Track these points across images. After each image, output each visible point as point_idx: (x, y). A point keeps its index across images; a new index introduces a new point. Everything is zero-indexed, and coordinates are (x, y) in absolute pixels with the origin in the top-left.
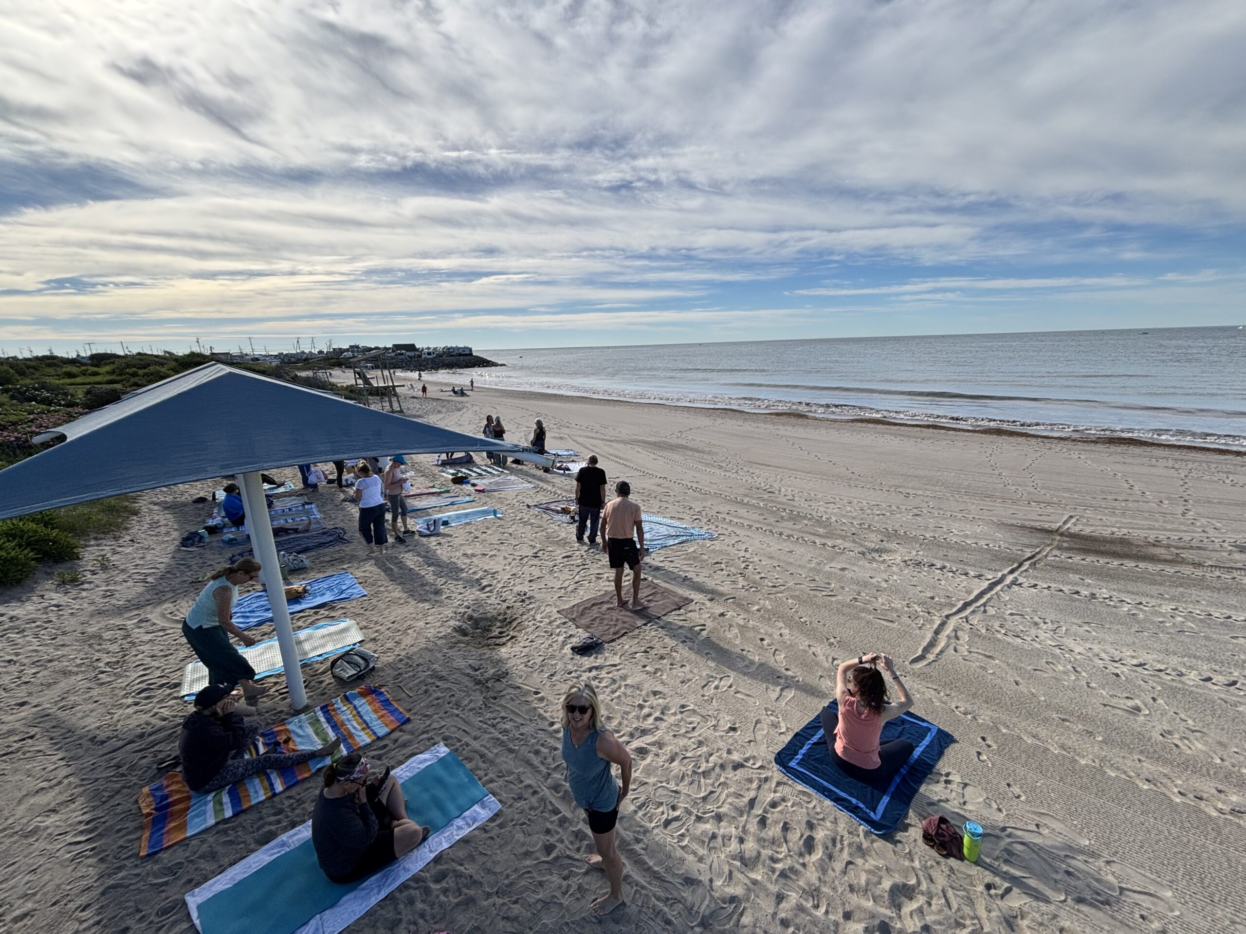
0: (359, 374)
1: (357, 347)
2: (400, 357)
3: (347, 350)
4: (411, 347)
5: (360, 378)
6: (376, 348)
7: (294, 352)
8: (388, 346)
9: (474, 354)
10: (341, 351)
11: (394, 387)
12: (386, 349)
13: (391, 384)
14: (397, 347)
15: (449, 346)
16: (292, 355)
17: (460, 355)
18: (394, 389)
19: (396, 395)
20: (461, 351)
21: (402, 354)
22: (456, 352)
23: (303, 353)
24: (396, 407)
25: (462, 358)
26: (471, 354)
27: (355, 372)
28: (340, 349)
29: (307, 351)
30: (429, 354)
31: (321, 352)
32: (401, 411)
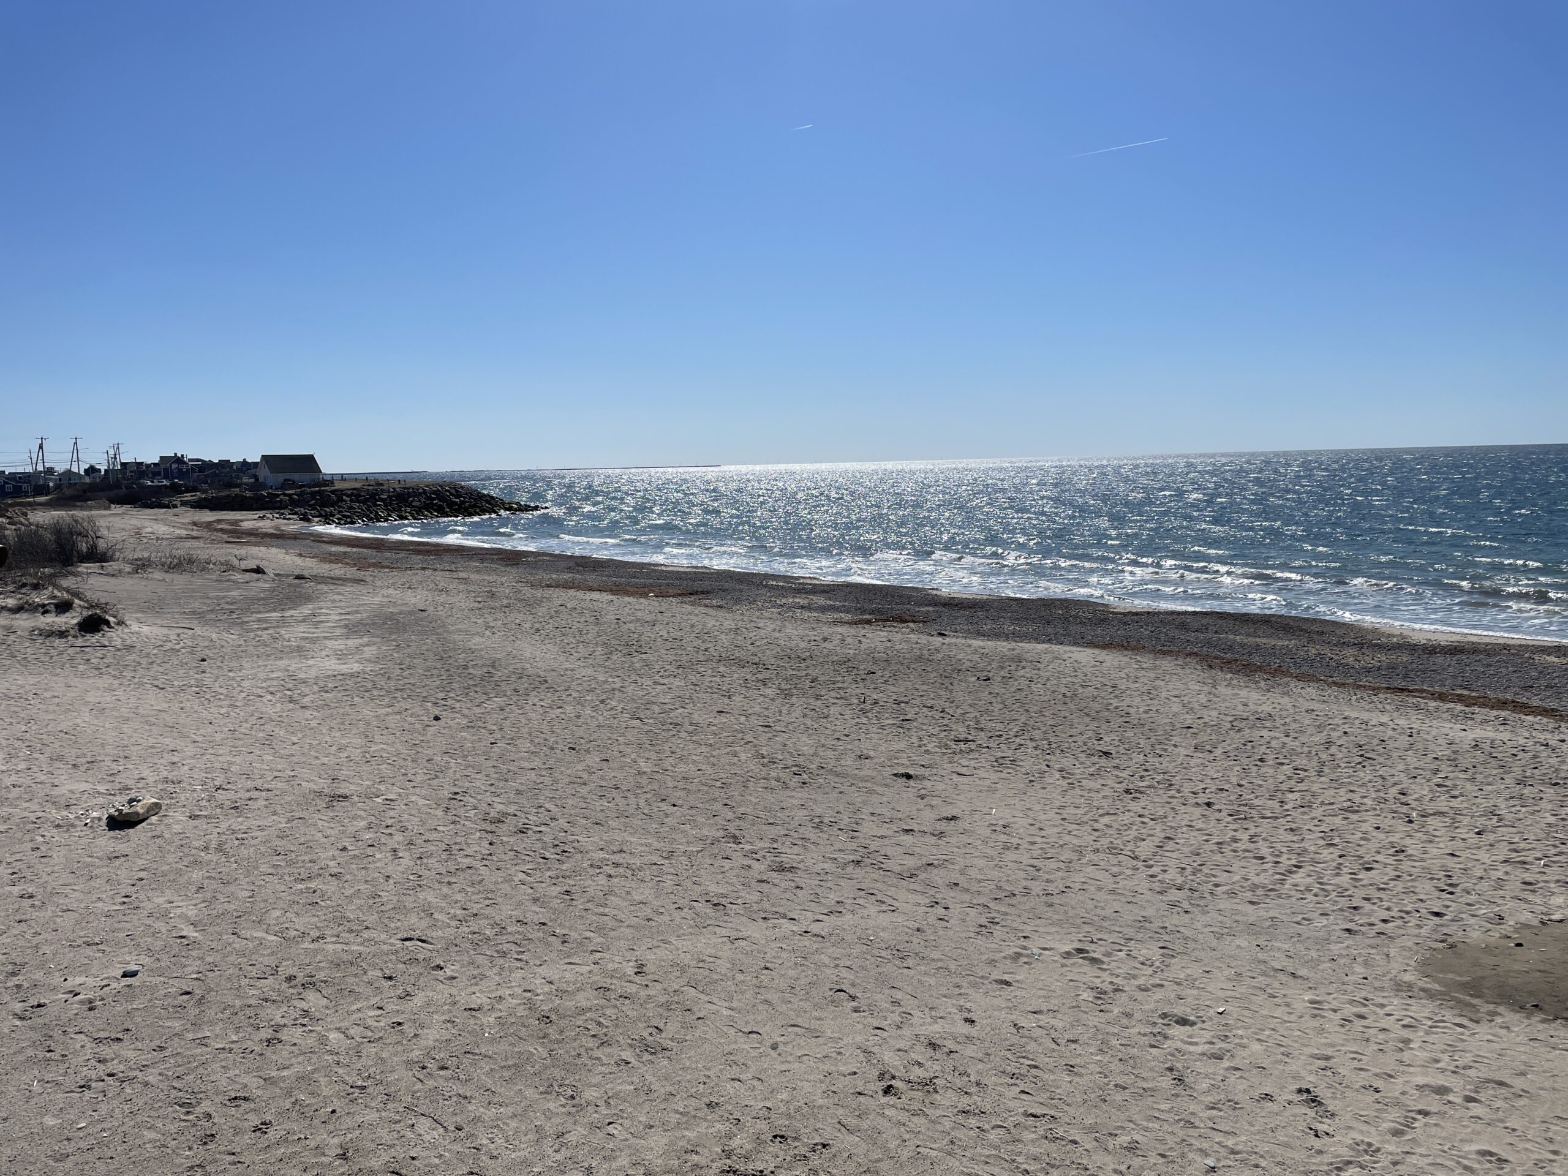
1: (179, 460)
3: (155, 467)
4: (307, 461)
6: (224, 463)
7: (29, 469)
8: (249, 460)
10: (141, 469)
12: (245, 465)
14: (272, 461)
16: (25, 478)
23: (50, 471)
28: (139, 464)
29: (60, 468)
31: (92, 470)
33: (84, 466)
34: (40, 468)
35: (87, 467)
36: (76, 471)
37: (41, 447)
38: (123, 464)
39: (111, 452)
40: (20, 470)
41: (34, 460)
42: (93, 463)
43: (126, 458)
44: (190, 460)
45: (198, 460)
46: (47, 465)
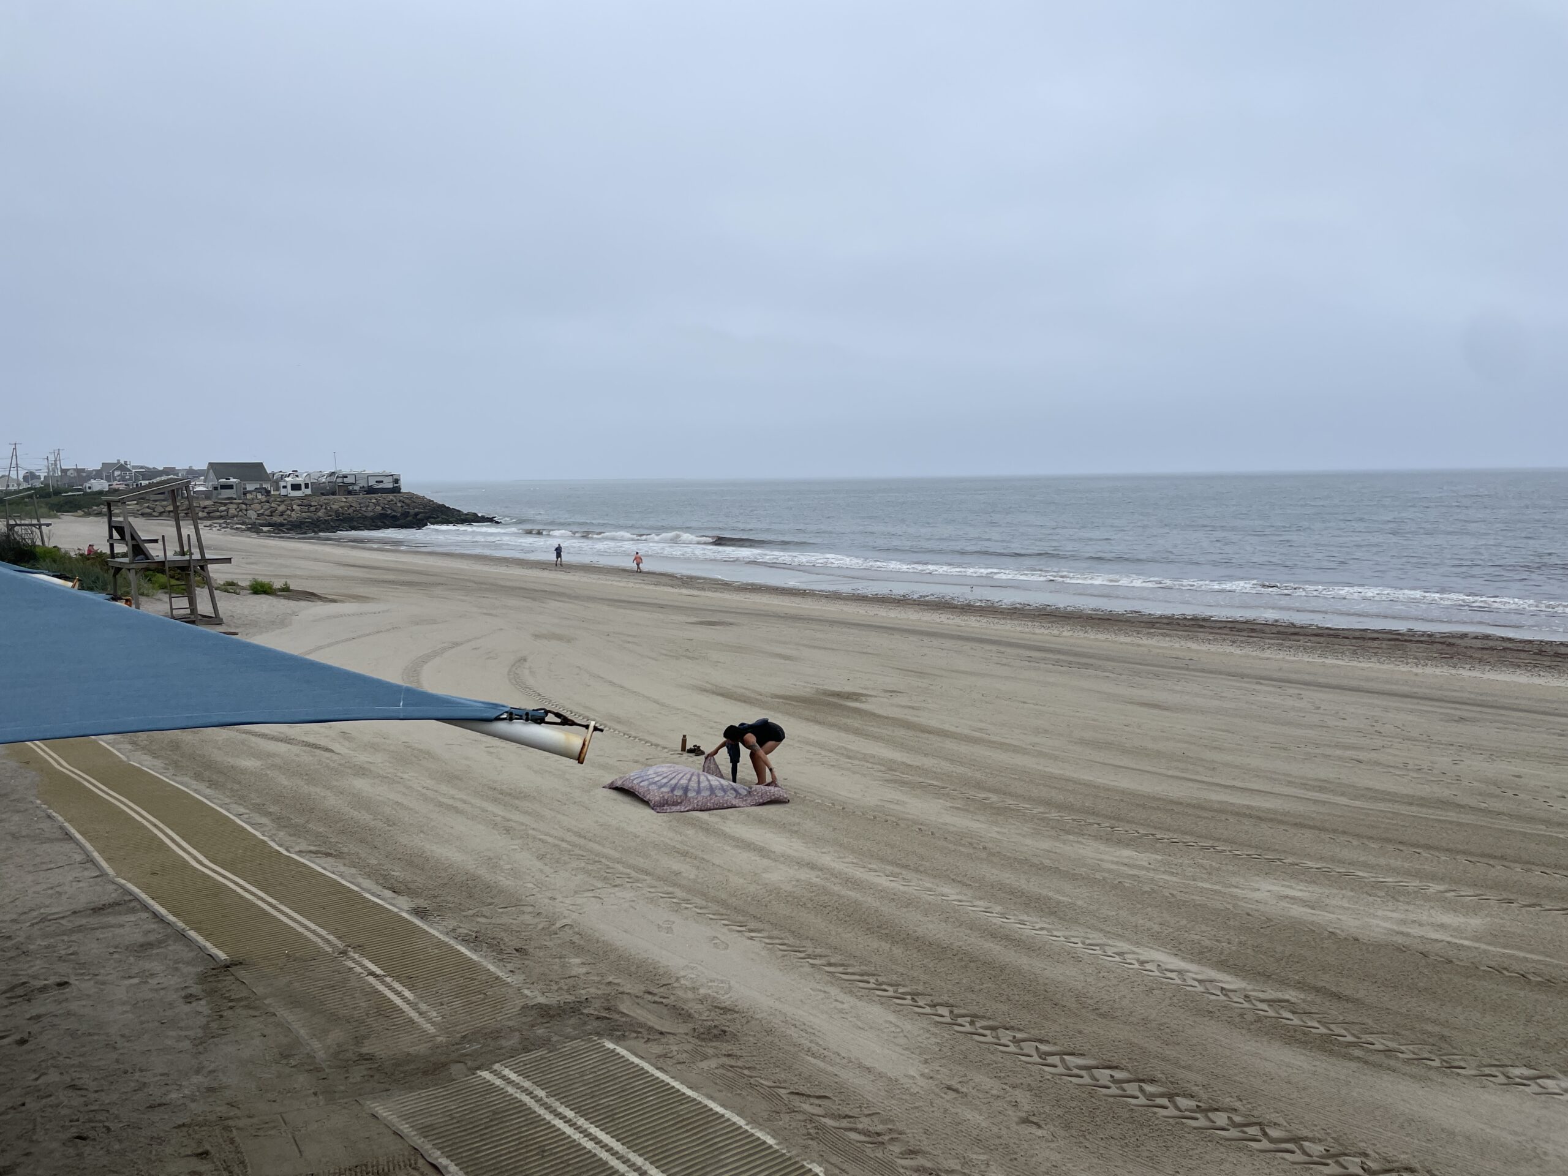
0: (120, 530)
1: (122, 467)
2: (226, 493)
3: (98, 475)
4: (255, 471)
5: (122, 537)
6: (167, 471)
8: (195, 468)
9: (403, 490)
10: (83, 475)
11: (204, 563)
12: (193, 474)
13: (197, 556)
14: (219, 469)
15: (345, 470)
17: (370, 491)
18: (202, 567)
19: (206, 582)
20: (372, 482)
21: (230, 487)
22: (362, 483)
24: (204, 607)
25: (373, 498)
26: (396, 490)
27: (111, 528)
28: (79, 471)
30: (296, 487)
31: (31, 476)
32: (215, 620)
33: (22, 473)
35: (25, 473)
36: (15, 477)
38: (64, 471)
39: (52, 458)
42: (33, 468)
44: (134, 467)
45: (142, 467)
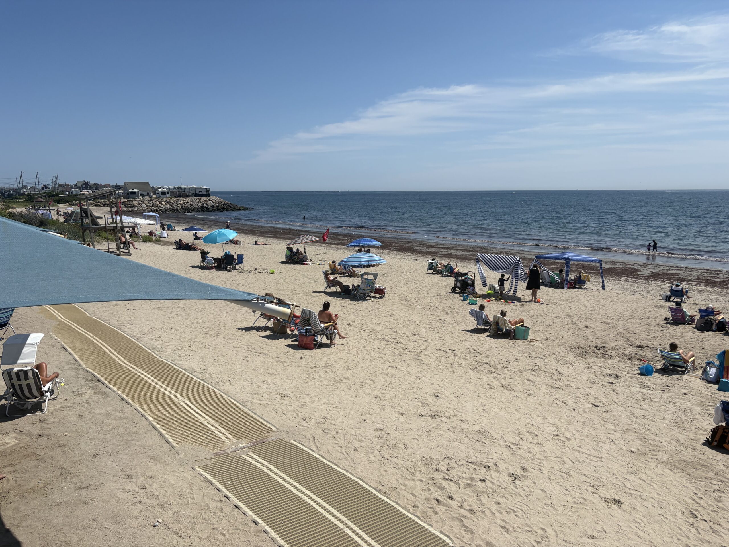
0: (86, 212)
1: (86, 184)
2: (132, 196)
3: (75, 187)
4: (145, 186)
5: (87, 216)
6: (106, 186)
7: (16, 186)
8: (119, 184)
9: (213, 196)
11: (122, 227)
12: (117, 187)
13: (119, 225)
14: (129, 185)
15: (185, 187)
16: (15, 190)
17: (197, 196)
20: (197, 192)
21: (134, 193)
22: (193, 192)
23: (26, 187)
25: (198, 199)
26: (209, 196)
28: (67, 185)
29: (30, 186)
30: (163, 193)
31: (45, 187)
33: (41, 186)
34: (21, 186)
35: (42, 186)
36: (38, 187)
37: (21, 176)
38: (60, 185)
39: (54, 179)
40: (12, 186)
41: (18, 182)
42: (46, 184)
43: (61, 182)
44: (92, 184)
45: (95, 184)
46: (24, 184)
